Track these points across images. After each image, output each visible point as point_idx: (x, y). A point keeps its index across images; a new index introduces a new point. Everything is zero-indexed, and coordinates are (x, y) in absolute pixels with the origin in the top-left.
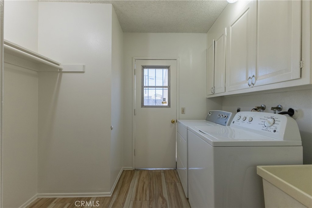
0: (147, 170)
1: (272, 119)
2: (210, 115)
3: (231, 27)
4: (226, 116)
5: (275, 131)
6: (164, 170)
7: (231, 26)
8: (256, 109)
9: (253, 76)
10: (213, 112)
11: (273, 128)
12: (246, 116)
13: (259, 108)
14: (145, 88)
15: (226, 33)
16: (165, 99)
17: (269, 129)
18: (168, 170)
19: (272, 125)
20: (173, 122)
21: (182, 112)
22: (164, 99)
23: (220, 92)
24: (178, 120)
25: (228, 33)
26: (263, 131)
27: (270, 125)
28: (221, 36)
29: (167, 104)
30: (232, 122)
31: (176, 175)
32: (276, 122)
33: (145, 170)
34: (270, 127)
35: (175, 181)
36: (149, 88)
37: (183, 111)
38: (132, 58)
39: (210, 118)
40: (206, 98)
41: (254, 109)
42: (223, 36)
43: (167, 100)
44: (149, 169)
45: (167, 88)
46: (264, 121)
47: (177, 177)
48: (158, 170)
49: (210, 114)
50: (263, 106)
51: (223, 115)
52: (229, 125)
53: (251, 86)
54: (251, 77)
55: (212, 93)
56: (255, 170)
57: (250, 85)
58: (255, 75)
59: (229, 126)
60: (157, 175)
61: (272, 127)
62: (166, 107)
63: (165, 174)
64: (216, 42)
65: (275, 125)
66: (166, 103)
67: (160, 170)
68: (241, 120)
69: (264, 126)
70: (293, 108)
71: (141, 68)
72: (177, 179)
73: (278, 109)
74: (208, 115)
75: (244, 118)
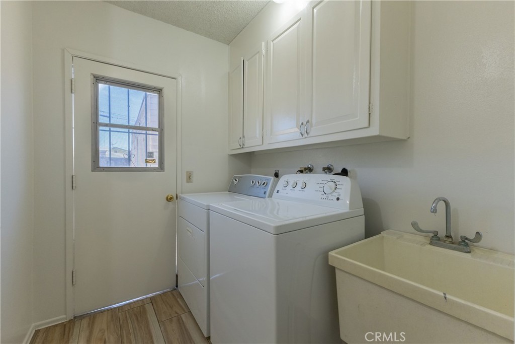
0: (107, 310)
1: (333, 183)
2: (235, 182)
3: (272, 43)
4: (264, 183)
5: (338, 199)
6: (151, 298)
7: (272, 41)
8: (301, 172)
9: (308, 122)
10: (241, 177)
11: (336, 195)
12: (296, 181)
13: (306, 169)
14: (101, 128)
15: (264, 51)
16: (152, 153)
17: (330, 197)
18: (160, 295)
19: (334, 191)
20: (169, 199)
21: (187, 180)
22: (150, 155)
23: (254, 144)
24: (179, 195)
25: (267, 51)
26: (323, 200)
27: (332, 191)
28: (256, 54)
29: (156, 165)
30: (276, 191)
31: (179, 300)
32: (338, 186)
33: (103, 312)
34: (331, 193)
35: (176, 313)
36: (112, 129)
37: (189, 178)
38: (63, 50)
39: (234, 188)
40: (229, 155)
41: (299, 171)
42: (258, 54)
43: (156, 156)
44: (116, 306)
45: (157, 133)
46: (322, 186)
47: (180, 302)
48: (138, 301)
49: (236, 180)
50: (309, 166)
51: (260, 182)
52: (271, 196)
53: (304, 137)
54: (305, 123)
55: (240, 146)
56: (326, 258)
57: (302, 135)
58: (310, 120)
59: (270, 198)
60: (137, 312)
61: (334, 194)
62: (154, 169)
63: (155, 305)
64: (247, 62)
65: (337, 191)
66: (155, 162)
67: (142, 300)
68: (290, 187)
69: (323, 193)
70: (346, 168)
71: (89, 80)
72: (181, 306)
73: (328, 170)
74: (233, 183)
75: (293, 185)
